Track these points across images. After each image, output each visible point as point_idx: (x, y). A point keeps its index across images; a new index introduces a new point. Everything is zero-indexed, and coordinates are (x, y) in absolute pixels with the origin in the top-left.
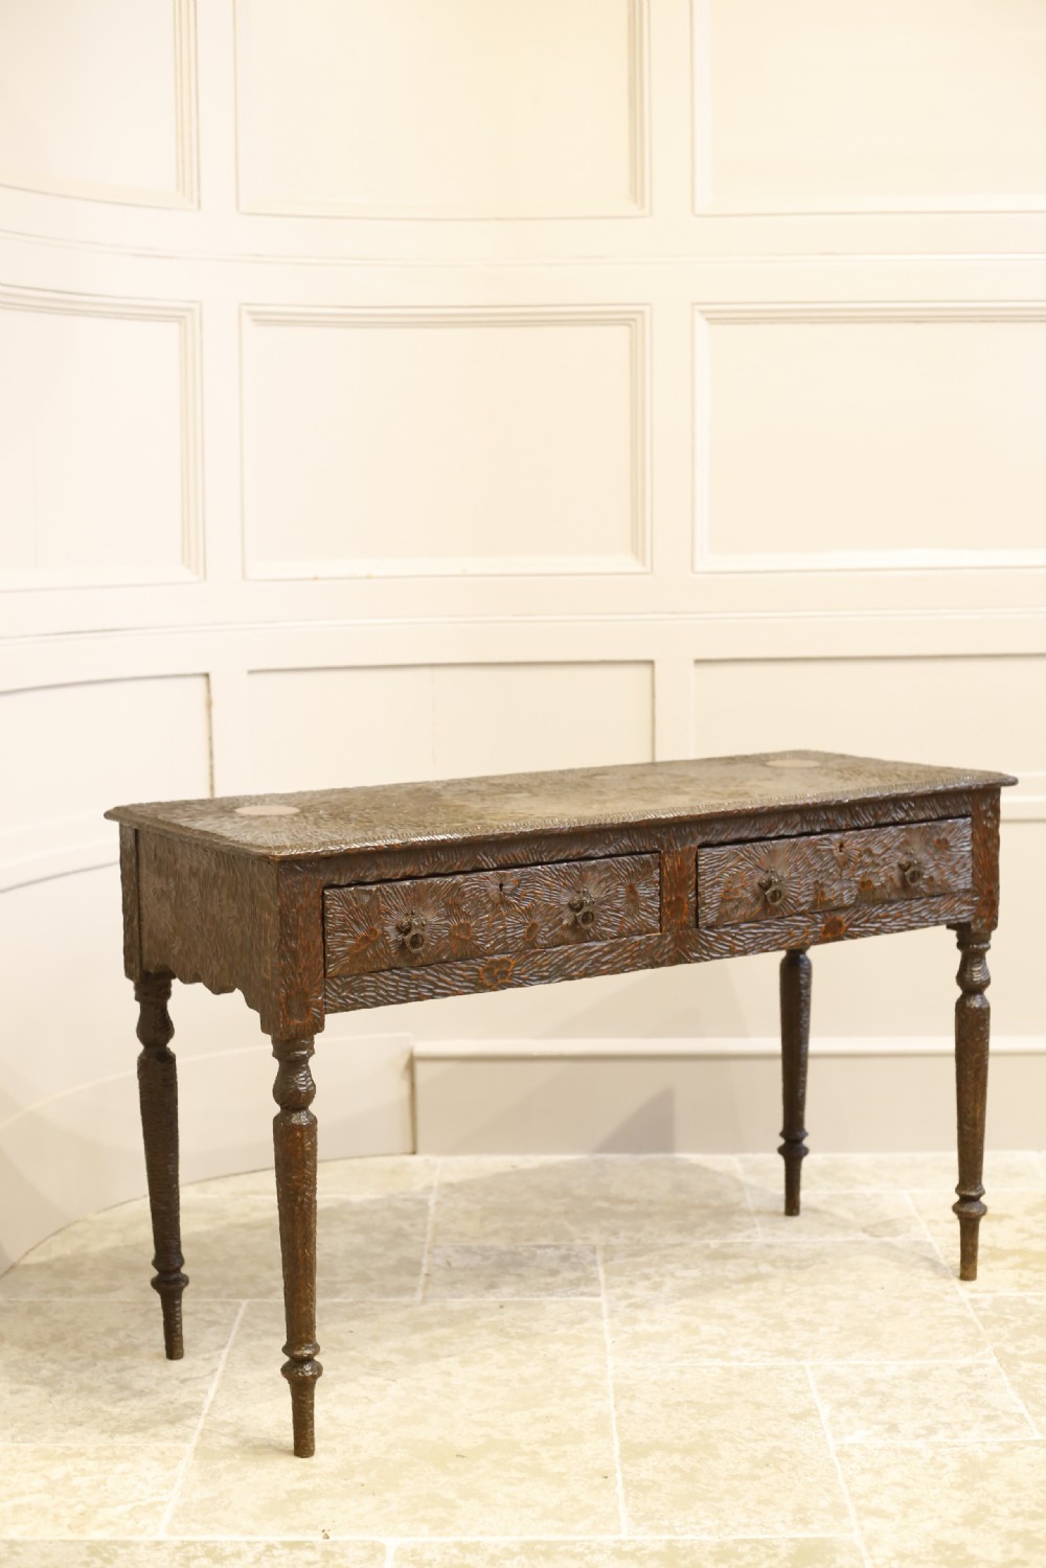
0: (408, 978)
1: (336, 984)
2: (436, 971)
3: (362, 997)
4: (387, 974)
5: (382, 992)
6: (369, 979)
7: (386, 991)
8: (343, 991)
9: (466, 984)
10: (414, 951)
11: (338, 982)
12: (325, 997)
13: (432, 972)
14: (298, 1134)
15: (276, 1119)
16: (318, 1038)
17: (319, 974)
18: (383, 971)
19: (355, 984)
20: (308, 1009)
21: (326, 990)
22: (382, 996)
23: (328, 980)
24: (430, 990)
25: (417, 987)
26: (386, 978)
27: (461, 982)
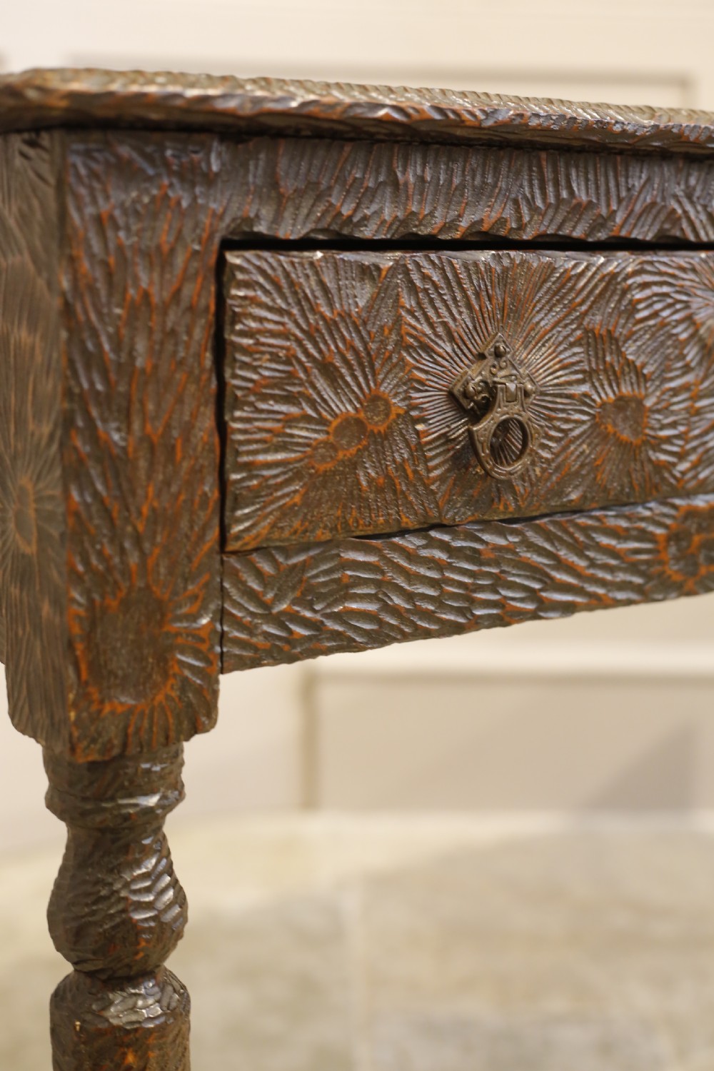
0: (474, 557)
1: (259, 574)
2: (549, 537)
3: (337, 617)
4: (412, 542)
5: (397, 601)
6: (361, 557)
7: (410, 597)
8: (279, 598)
9: (621, 577)
10: (502, 471)
11: (267, 568)
12: (222, 615)
13: (540, 542)
14: (130, 1058)
15: (58, 998)
16: (195, 750)
17: (201, 537)
18: (403, 533)
19: (319, 576)
20: (163, 659)
21: (223, 593)
22: (395, 611)
23: (233, 561)
24: (532, 595)
25: (498, 583)
26: (411, 556)
27: (611, 569)
